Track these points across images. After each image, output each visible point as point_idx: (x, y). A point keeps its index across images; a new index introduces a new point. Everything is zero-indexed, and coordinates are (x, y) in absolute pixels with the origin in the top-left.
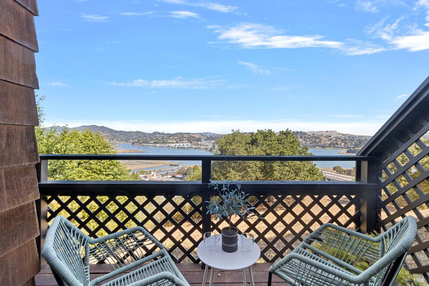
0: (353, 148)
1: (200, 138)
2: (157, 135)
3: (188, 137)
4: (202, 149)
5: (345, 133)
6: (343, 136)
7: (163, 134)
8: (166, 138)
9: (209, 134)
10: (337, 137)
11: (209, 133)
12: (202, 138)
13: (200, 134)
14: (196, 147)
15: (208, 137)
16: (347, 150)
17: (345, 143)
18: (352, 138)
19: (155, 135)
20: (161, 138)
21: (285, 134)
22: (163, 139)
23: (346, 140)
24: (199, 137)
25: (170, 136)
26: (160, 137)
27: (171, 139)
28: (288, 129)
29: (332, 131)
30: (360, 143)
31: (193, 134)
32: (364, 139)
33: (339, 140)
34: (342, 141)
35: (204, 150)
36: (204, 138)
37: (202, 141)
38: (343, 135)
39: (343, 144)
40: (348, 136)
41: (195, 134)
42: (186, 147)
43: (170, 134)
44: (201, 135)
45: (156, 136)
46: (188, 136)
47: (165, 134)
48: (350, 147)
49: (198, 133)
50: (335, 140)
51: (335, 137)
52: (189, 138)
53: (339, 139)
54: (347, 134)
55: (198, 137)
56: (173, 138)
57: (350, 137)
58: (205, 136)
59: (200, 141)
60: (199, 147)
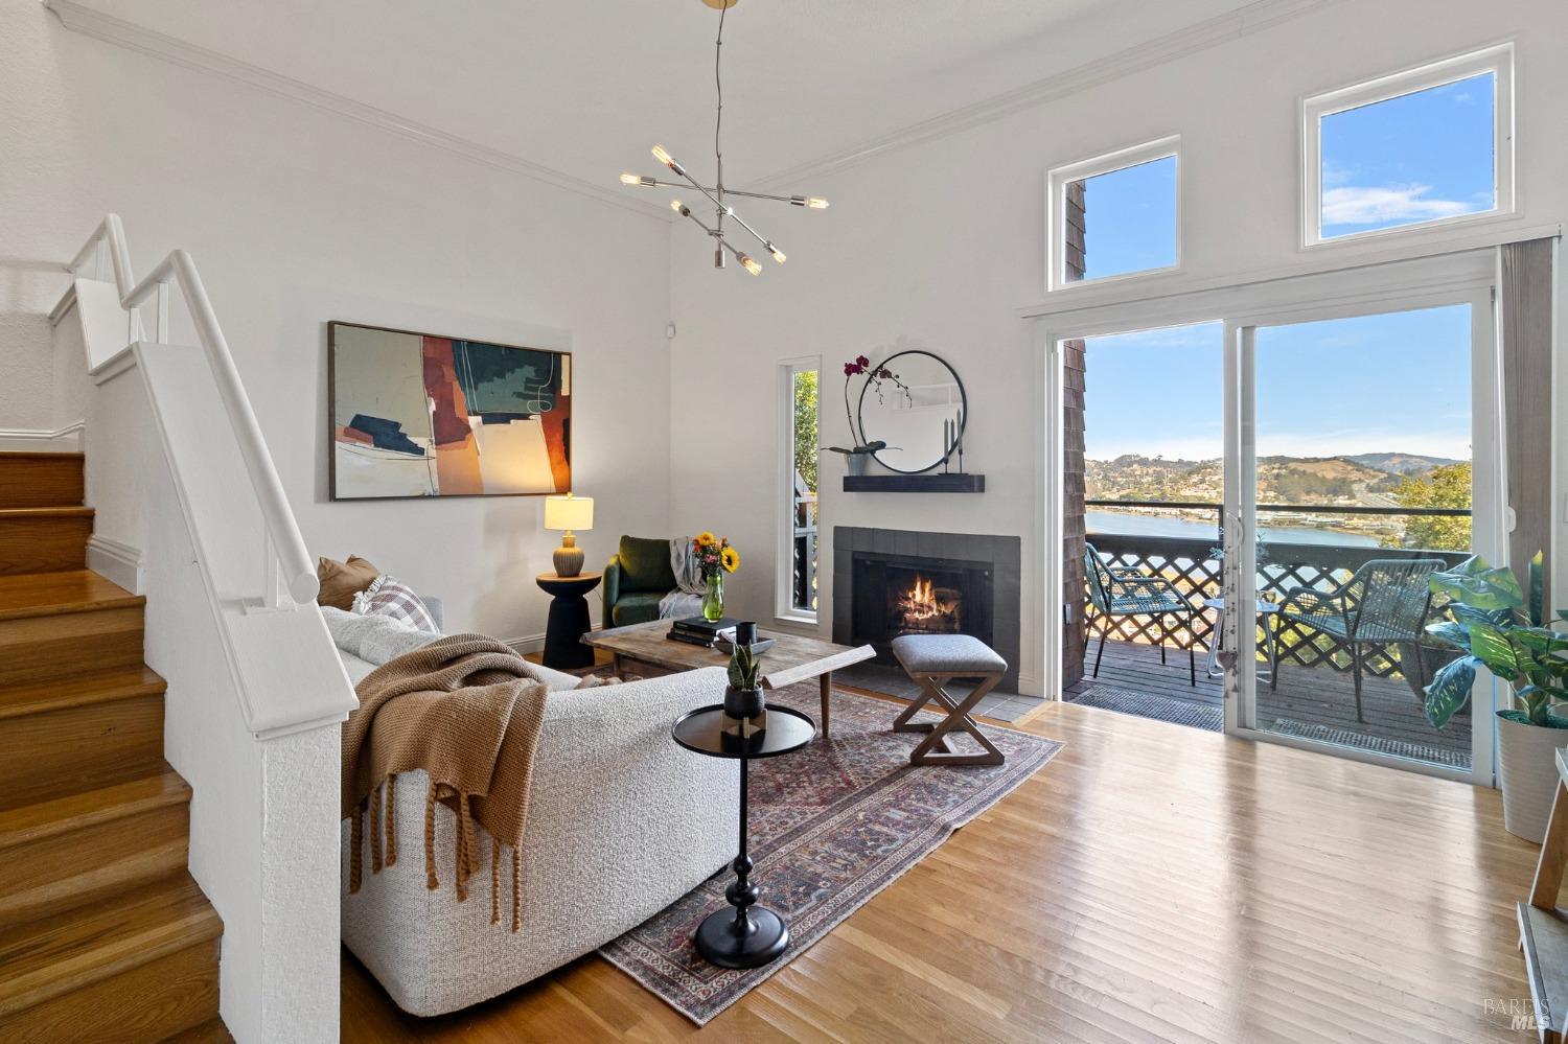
1: (1344, 481)
2: (1135, 466)
3: (1277, 476)
7: (1157, 462)
8: (1174, 481)
9: (1396, 460)
11: (1401, 455)
12: (1354, 482)
13: (1347, 460)
15: (1391, 477)
19: (1125, 469)
20: (1150, 479)
22: (1161, 483)
24: (1340, 476)
25: (1190, 474)
26: (1147, 474)
27: (1195, 484)
31: (1306, 461)
36: (1367, 481)
37: (1358, 495)
41: (1316, 460)
43: (1190, 464)
44: (1350, 468)
45: (1128, 470)
46: (1275, 471)
47: (1167, 464)
49: (1335, 458)
52: (1283, 480)
55: (1330, 475)
56: (1202, 481)
58: (1372, 468)
59: (1344, 494)
60: (1340, 523)
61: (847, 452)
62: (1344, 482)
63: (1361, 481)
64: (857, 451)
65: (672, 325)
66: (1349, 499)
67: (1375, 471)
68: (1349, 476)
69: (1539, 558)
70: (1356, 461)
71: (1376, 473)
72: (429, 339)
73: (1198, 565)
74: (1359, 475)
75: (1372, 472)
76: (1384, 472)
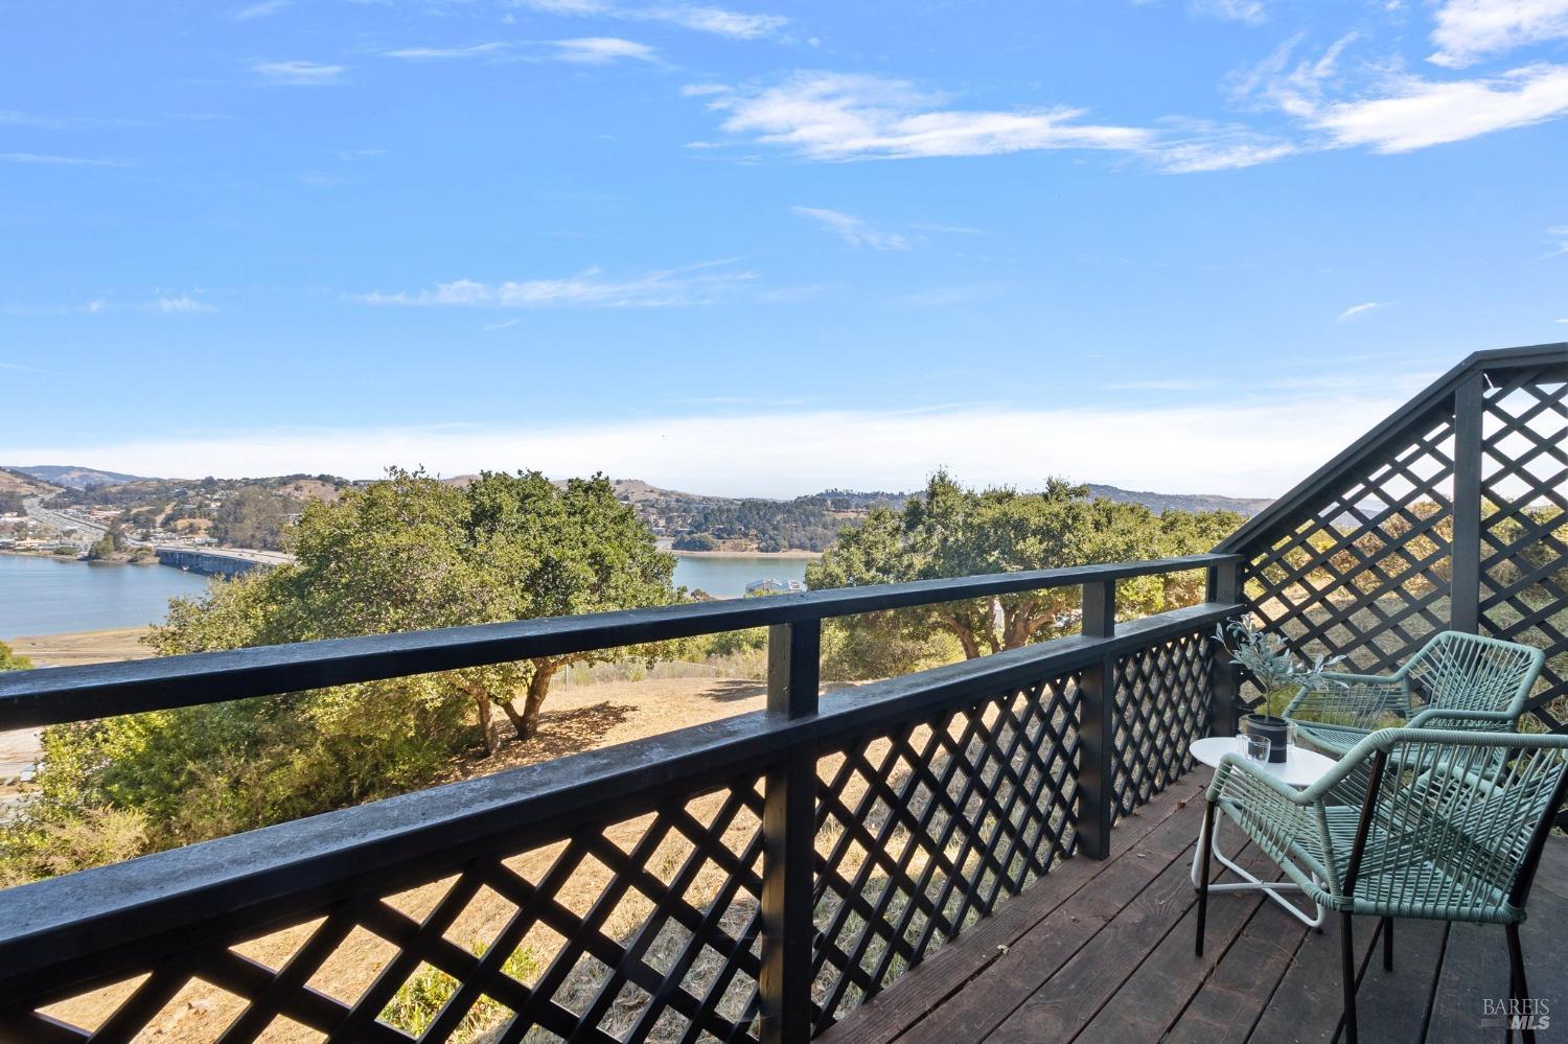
0: (690, 533)
1: (11, 495)
4: (28, 550)
5: (669, 488)
6: (662, 498)
9: (75, 475)
10: (645, 501)
11: (81, 469)
12: (25, 496)
13: (15, 472)
15: (70, 492)
16: (672, 540)
17: (669, 520)
18: (686, 502)
21: (588, 489)
23: (670, 510)
24: (7, 489)
28: (599, 474)
29: (632, 482)
30: (706, 519)
32: (716, 507)
33: (651, 510)
34: (659, 513)
35: (45, 557)
36: (41, 496)
38: (662, 494)
39: (662, 522)
40: (674, 497)
44: (19, 480)
48: (680, 532)
50: (642, 511)
51: (640, 501)
53: (653, 506)
54: (672, 492)
57: (681, 501)
58: (48, 482)
59: (11, 511)
60: (8, 544)
62: (12, 497)
63: (33, 496)
66: (18, 516)
67: (51, 485)
68: (18, 490)
70: (27, 473)
71: (52, 488)
74: (32, 489)
75: (47, 486)
76: (61, 487)
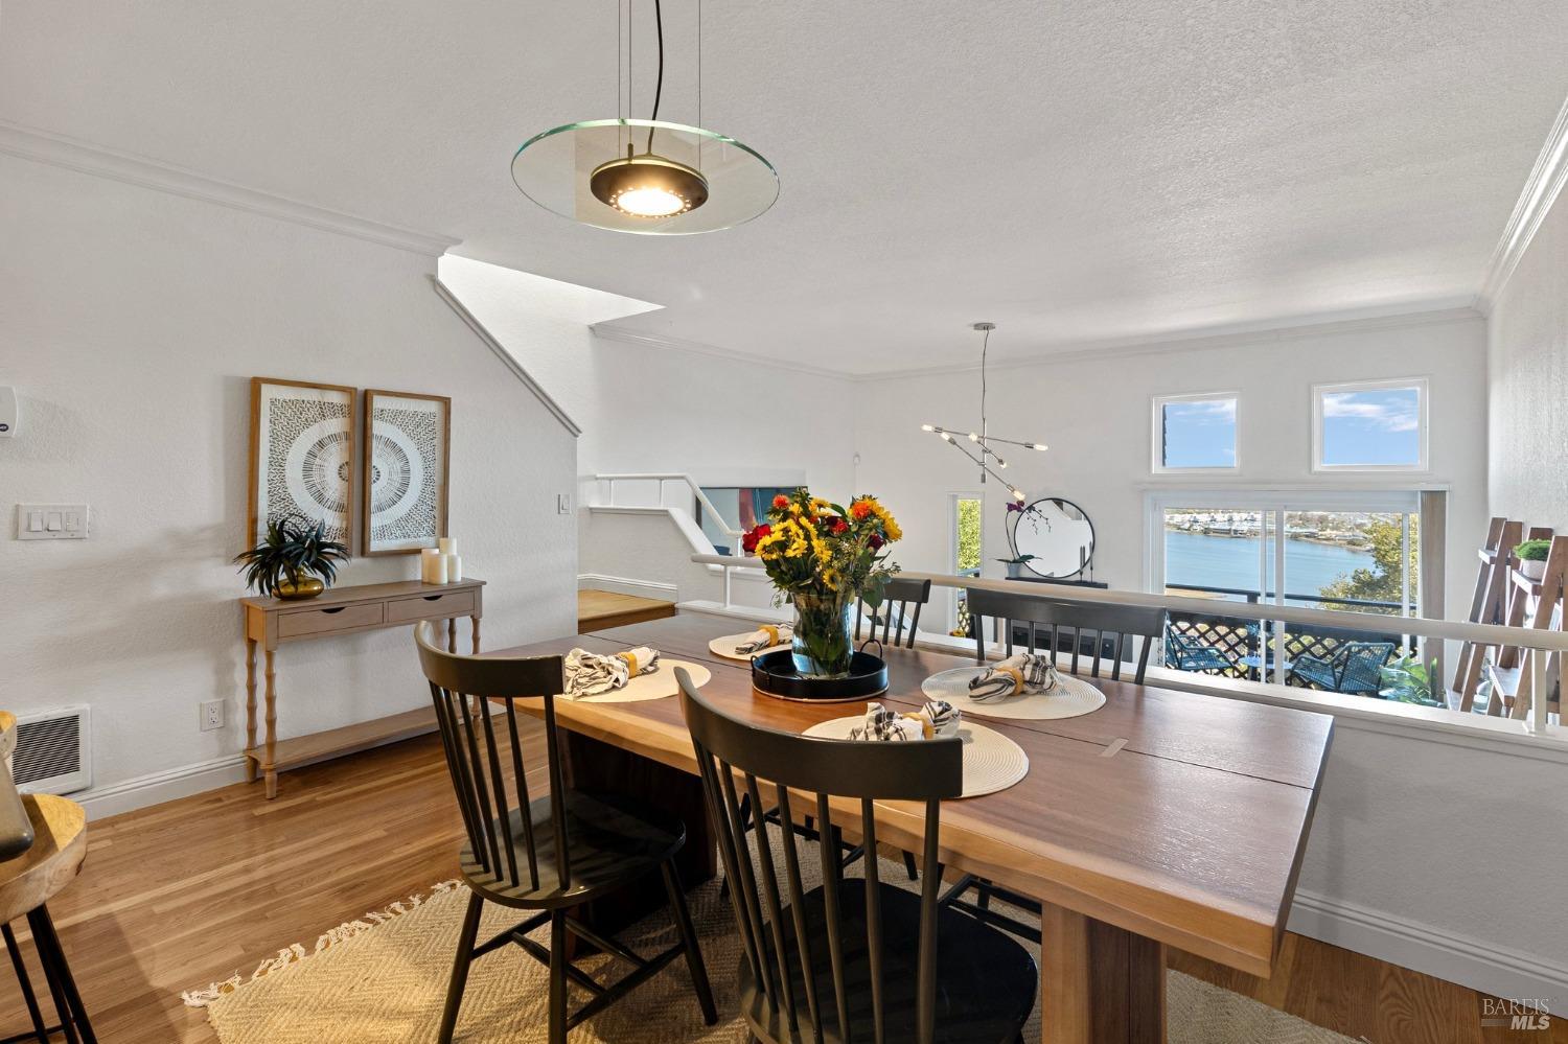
14: (1299, 530)
42: (1245, 527)
61: (1007, 561)
64: (1015, 561)
65: (858, 456)
69: (1435, 661)
72: (743, 490)
73: (1232, 631)
